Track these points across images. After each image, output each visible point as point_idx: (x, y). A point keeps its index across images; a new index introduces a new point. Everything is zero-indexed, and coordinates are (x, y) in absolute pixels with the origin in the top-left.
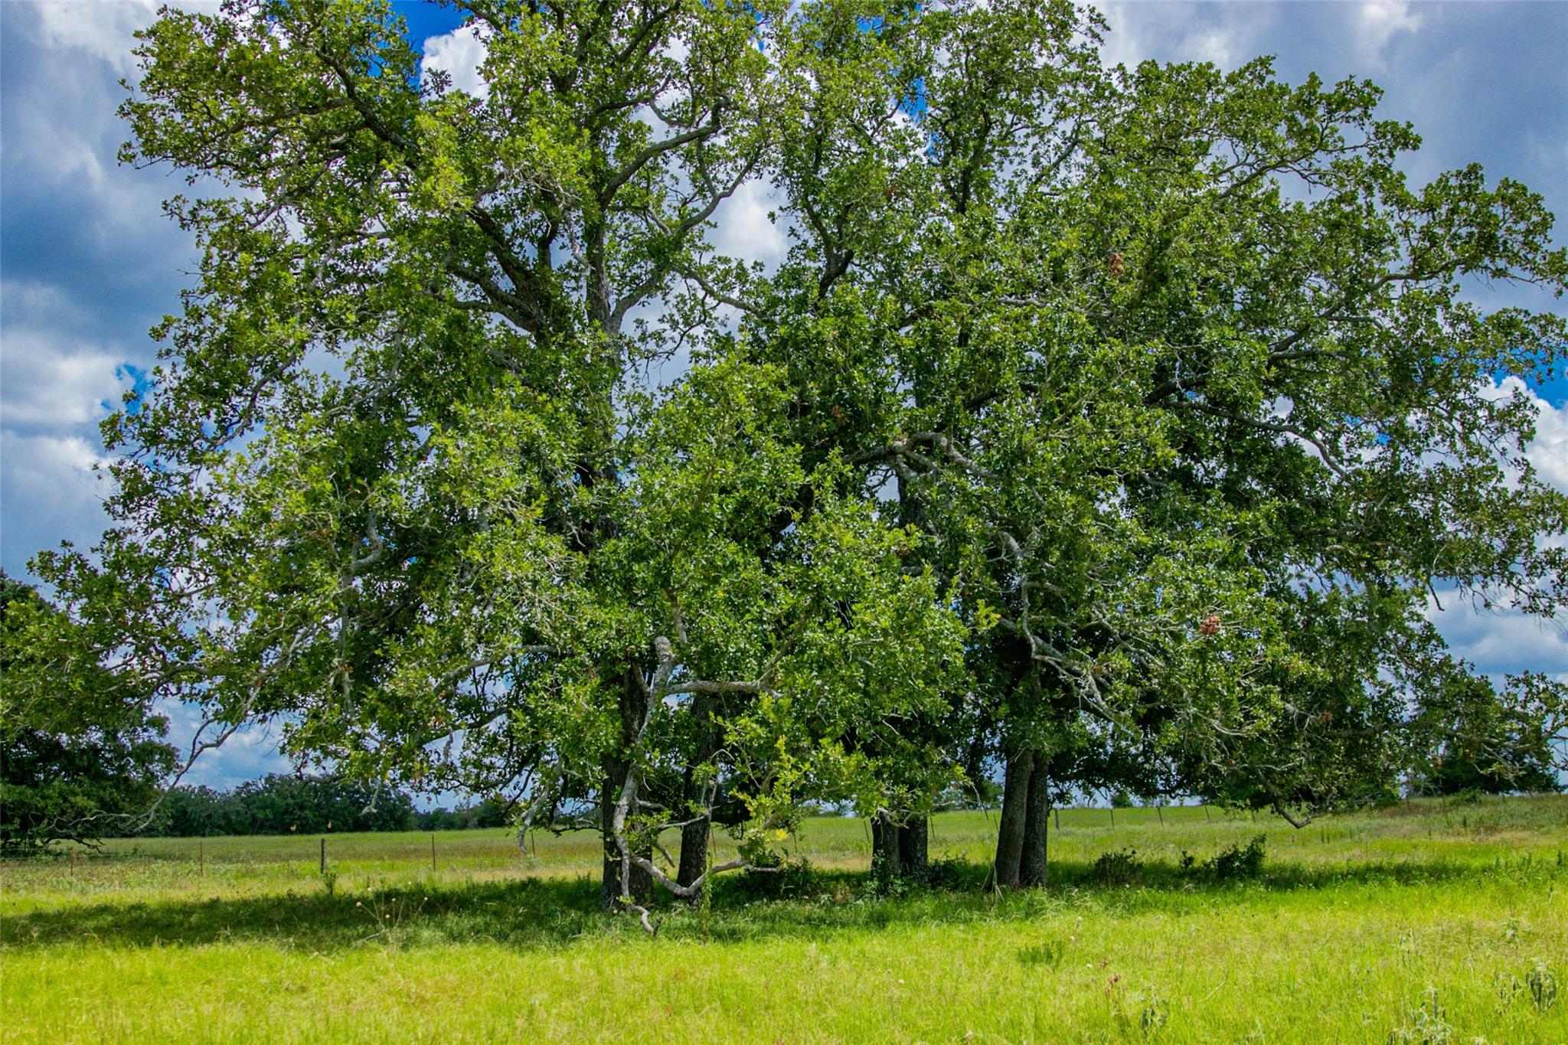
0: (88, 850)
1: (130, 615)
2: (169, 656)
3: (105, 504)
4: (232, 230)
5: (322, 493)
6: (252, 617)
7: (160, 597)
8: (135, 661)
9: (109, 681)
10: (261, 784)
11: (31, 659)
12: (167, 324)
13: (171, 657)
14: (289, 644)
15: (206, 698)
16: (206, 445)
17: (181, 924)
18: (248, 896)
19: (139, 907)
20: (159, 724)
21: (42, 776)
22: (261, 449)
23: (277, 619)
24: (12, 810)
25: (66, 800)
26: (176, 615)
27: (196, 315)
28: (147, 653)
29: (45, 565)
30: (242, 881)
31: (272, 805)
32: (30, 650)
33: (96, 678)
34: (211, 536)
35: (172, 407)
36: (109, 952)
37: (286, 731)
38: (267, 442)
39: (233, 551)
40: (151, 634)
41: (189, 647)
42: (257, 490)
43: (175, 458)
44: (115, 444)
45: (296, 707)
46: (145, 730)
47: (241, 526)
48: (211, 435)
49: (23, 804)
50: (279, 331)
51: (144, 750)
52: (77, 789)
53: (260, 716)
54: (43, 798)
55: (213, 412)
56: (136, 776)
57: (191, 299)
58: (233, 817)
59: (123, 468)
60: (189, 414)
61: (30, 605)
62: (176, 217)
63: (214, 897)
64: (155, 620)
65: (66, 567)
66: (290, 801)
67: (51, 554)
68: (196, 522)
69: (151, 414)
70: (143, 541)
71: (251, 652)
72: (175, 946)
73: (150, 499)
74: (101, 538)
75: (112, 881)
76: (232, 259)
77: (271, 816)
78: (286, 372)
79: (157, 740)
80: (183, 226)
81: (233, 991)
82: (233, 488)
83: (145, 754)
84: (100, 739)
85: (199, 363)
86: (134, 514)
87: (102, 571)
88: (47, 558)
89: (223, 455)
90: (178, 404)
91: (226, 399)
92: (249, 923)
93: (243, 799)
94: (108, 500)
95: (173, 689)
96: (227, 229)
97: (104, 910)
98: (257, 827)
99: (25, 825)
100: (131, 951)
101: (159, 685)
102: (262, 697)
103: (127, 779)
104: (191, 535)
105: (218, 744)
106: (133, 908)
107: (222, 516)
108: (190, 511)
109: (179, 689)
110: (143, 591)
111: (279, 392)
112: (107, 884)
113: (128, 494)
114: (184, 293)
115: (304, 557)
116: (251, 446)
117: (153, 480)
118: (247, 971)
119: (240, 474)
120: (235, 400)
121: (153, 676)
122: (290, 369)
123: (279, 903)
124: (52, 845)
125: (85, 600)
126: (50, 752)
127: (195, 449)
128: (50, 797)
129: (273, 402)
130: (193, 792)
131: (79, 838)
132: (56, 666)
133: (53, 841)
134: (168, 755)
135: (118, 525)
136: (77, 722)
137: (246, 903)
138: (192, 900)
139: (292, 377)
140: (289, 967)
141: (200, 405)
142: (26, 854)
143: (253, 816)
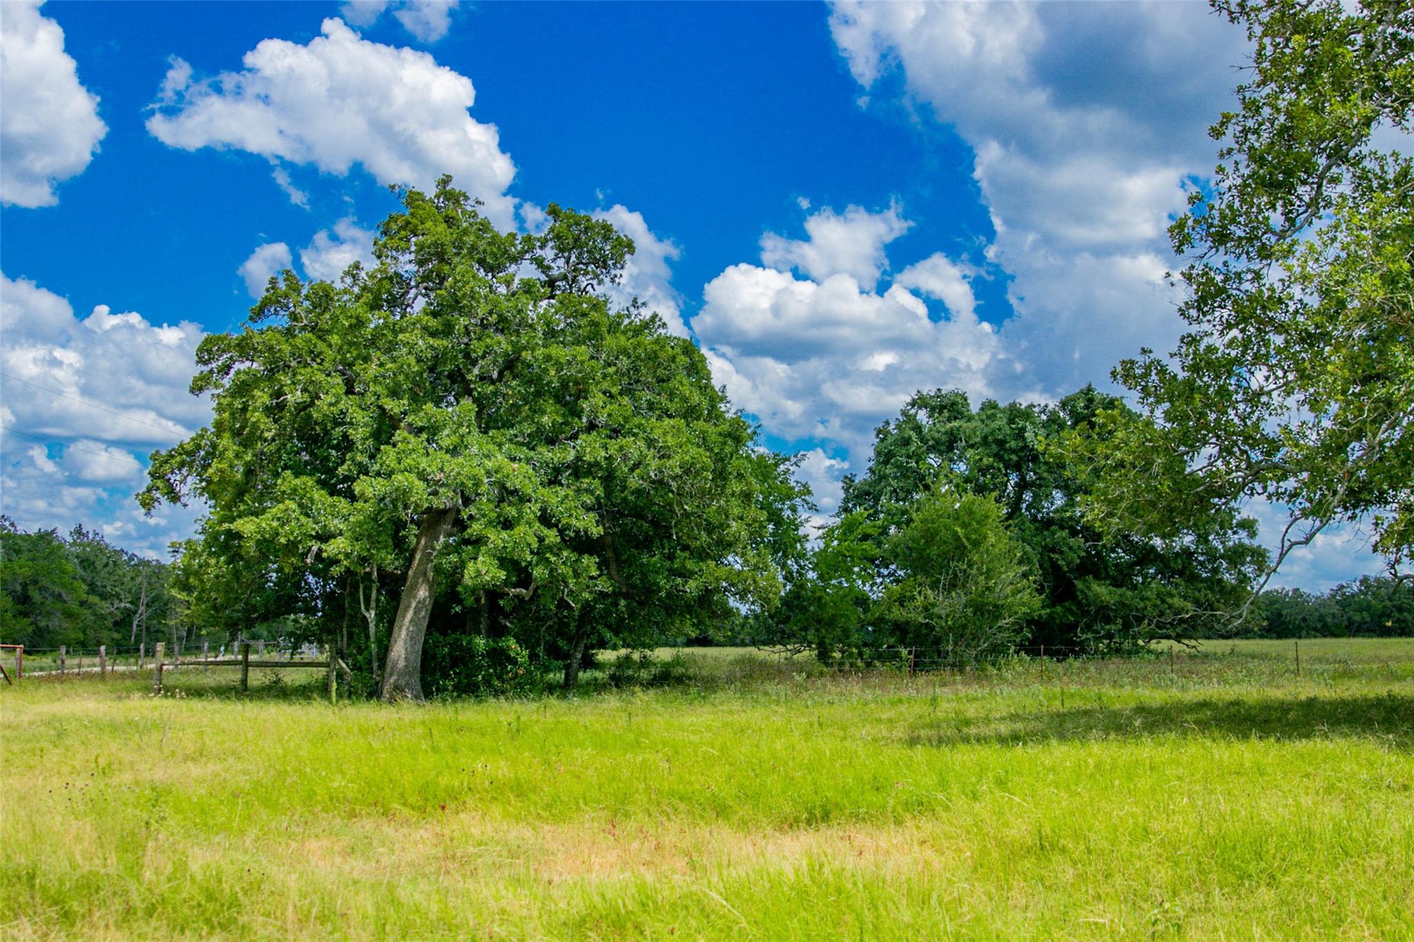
0: (1188, 650)
1: (1212, 417)
2: (1252, 455)
3: (1180, 309)
4: (1283, 14)
5: (1399, 274)
6: (1334, 407)
7: (1240, 397)
8: (1219, 463)
9: (1196, 482)
10: (1355, 587)
11: (1121, 464)
12: (1226, 120)
13: (1256, 456)
14: (1375, 436)
15: (1294, 495)
16: (1273, 239)
17: (1280, 720)
18: (1346, 695)
19: (1237, 703)
20: (1248, 526)
21: (1140, 579)
22: (1330, 235)
23: (1361, 410)
24: (1115, 611)
25: (1163, 601)
26: (1257, 413)
27: (1253, 107)
28: (1231, 453)
29: (1127, 373)
30: (1340, 681)
31: (1368, 607)
32: (1119, 455)
33: (1184, 482)
34: (1286, 331)
35: (1237, 204)
36: (1208, 743)
37: (1376, 524)
38: (1336, 227)
39: (1311, 345)
40: (1234, 433)
41: (1273, 446)
42: (1330, 276)
43: (1244, 256)
44: (1184, 248)
45: (1386, 503)
46: (1235, 533)
47: (1317, 319)
48: (1278, 229)
49: (1124, 604)
50: (1340, 111)
51: (1235, 552)
52: (1174, 592)
53: (1349, 513)
54: (1142, 599)
55: (1279, 204)
56: (1229, 578)
57: (1248, 95)
58: (1329, 620)
59: (1194, 272)
60: (1254, 210)
61: (1116, 412)
62: (1225, 12)
63: (1312, 695)
64: (1236, 420)
65: (1146, 375)
66: (1387, 603)
67: (1132, 362)
68: (1272, 319)
69: (1216, 213)
70: (1217, 341)
71: (1335, 447)
72: (1272, 740)
73: (1223, 300)
74: (1178, 343)
75: (1211, 679)
76: (1286, 46)
77: (1368, 619)
78: (1351, 154)
79: (1246, 541)
80: (1232, 20)
81: (1333, 786)
82: (1305, 278)
83: (1237, 555)
84: (1192, 542)
85: (1262, 158)
86: (1209, 317)
87: (1182, 375)
88: (1128, 365)
89: (1292, 245)
90: (1243, 201)
91: (1291, 189)
92: (1346, 721)
93: (1338, 602)
94: (1182, 305)
95: (1258, 487)
96: (1277, 14)
97: (1204, 705)
98: (1353, 629)
99: (1127, 626)
100: (1230, 742)
101: (1245, 485)
102: (1351, 492)
103: (1220, 581)
104: (1266, 333)
105: (1307, 541)
106: (1231, 703)
107: (1296, 312)
108: (1264, 308)
109: (1265, 488)
110: (1223, 392)
111: (1347, 177)
112: (1206, 682)
113: (1201, 297)
114: (1241, 89)
115: (1384, 343)
116: (1320, 233)
117: (1224, 281)
118: (1347, 767)
119: (1310, 263)
120: (1301, 190)
121: (1238, 476)
122: (1356, 149)
123: (1379, 703)
124: (1153, 645)
125: (1168, 404)
126: (1146, 556)
127: (1264, 244)
128: (1148, 599)
129: (1340, 188)
130: (1287, 595)
131: (1178, 638)
132: (1145, 470)
133: (1154, 641)
134: (1259, 556)
135: (1194, 329)
136: (1169, 524)
137: (1344, 703)
138: (1289, 697)
139: (1360, 159)
140: (1390, 765)
141: (1265, 199)
142: (1129, 653)
143: (1349, 619)
